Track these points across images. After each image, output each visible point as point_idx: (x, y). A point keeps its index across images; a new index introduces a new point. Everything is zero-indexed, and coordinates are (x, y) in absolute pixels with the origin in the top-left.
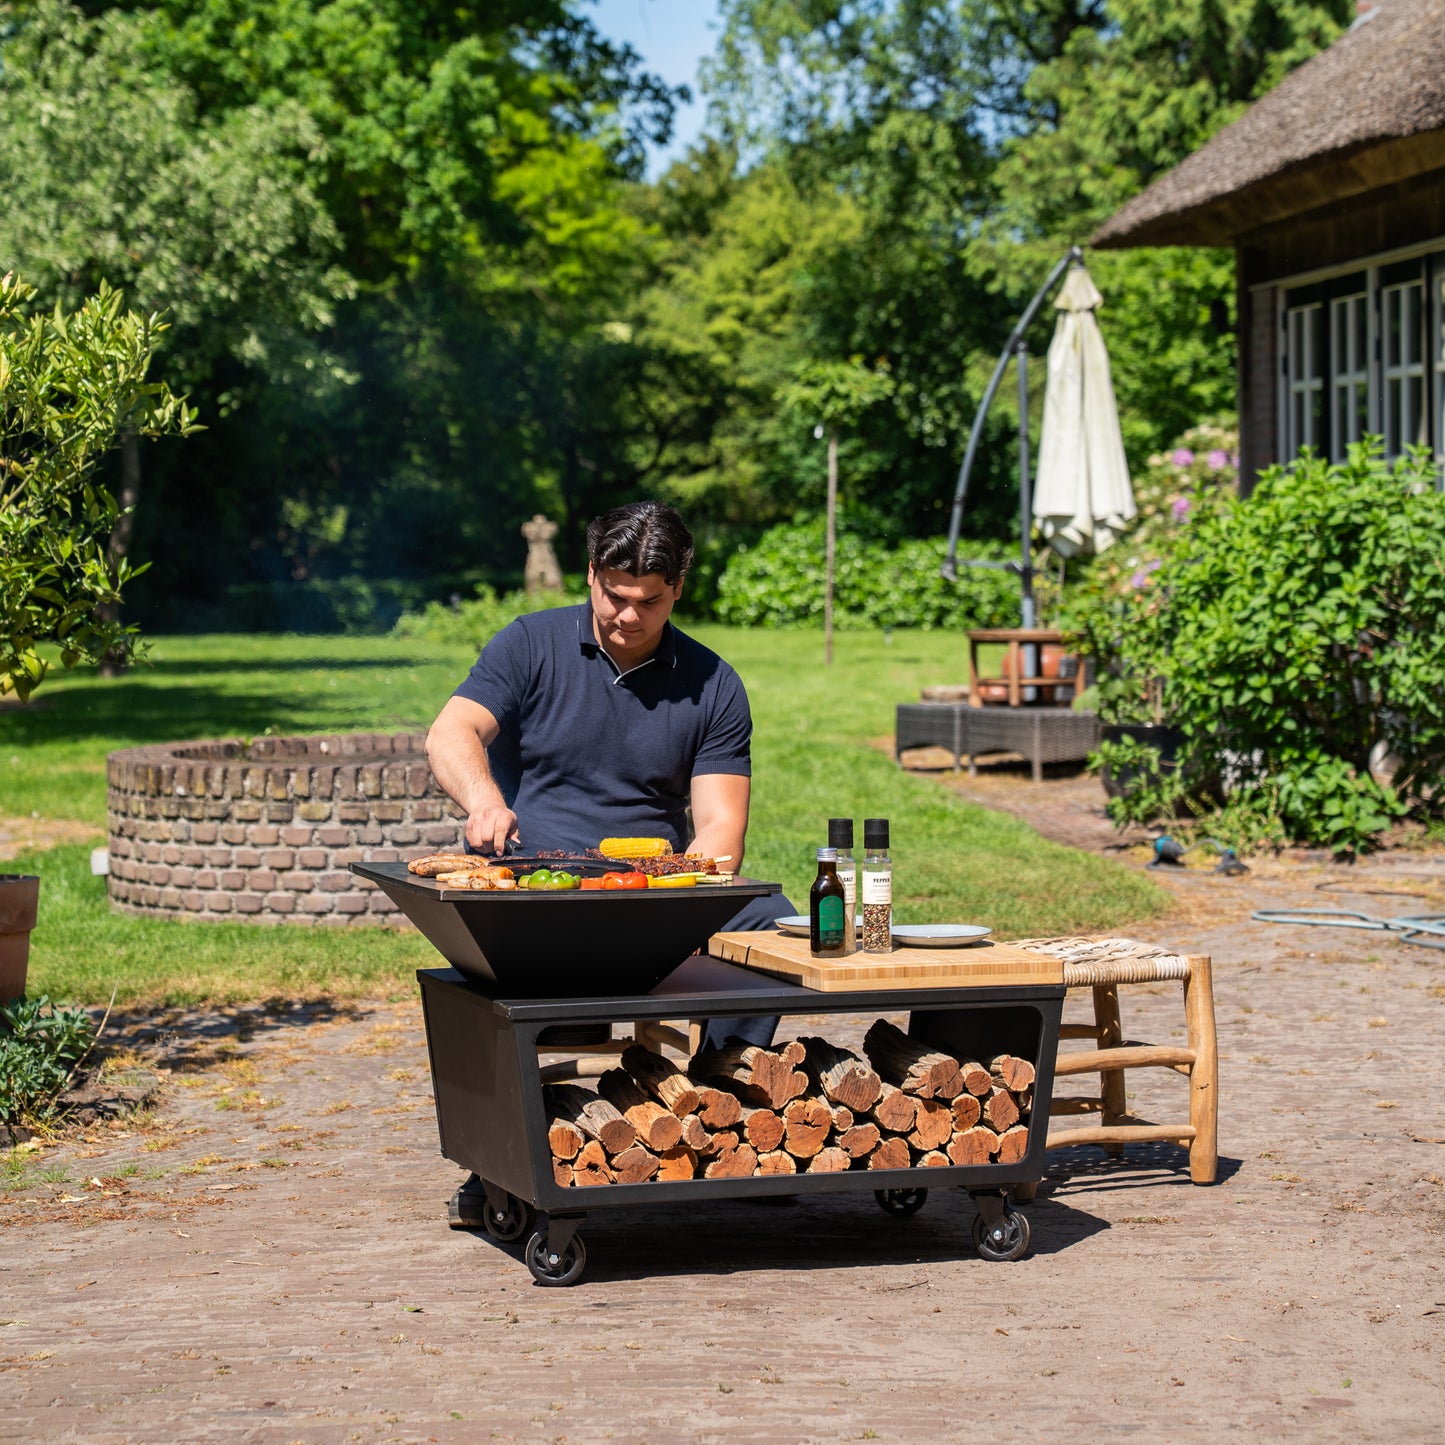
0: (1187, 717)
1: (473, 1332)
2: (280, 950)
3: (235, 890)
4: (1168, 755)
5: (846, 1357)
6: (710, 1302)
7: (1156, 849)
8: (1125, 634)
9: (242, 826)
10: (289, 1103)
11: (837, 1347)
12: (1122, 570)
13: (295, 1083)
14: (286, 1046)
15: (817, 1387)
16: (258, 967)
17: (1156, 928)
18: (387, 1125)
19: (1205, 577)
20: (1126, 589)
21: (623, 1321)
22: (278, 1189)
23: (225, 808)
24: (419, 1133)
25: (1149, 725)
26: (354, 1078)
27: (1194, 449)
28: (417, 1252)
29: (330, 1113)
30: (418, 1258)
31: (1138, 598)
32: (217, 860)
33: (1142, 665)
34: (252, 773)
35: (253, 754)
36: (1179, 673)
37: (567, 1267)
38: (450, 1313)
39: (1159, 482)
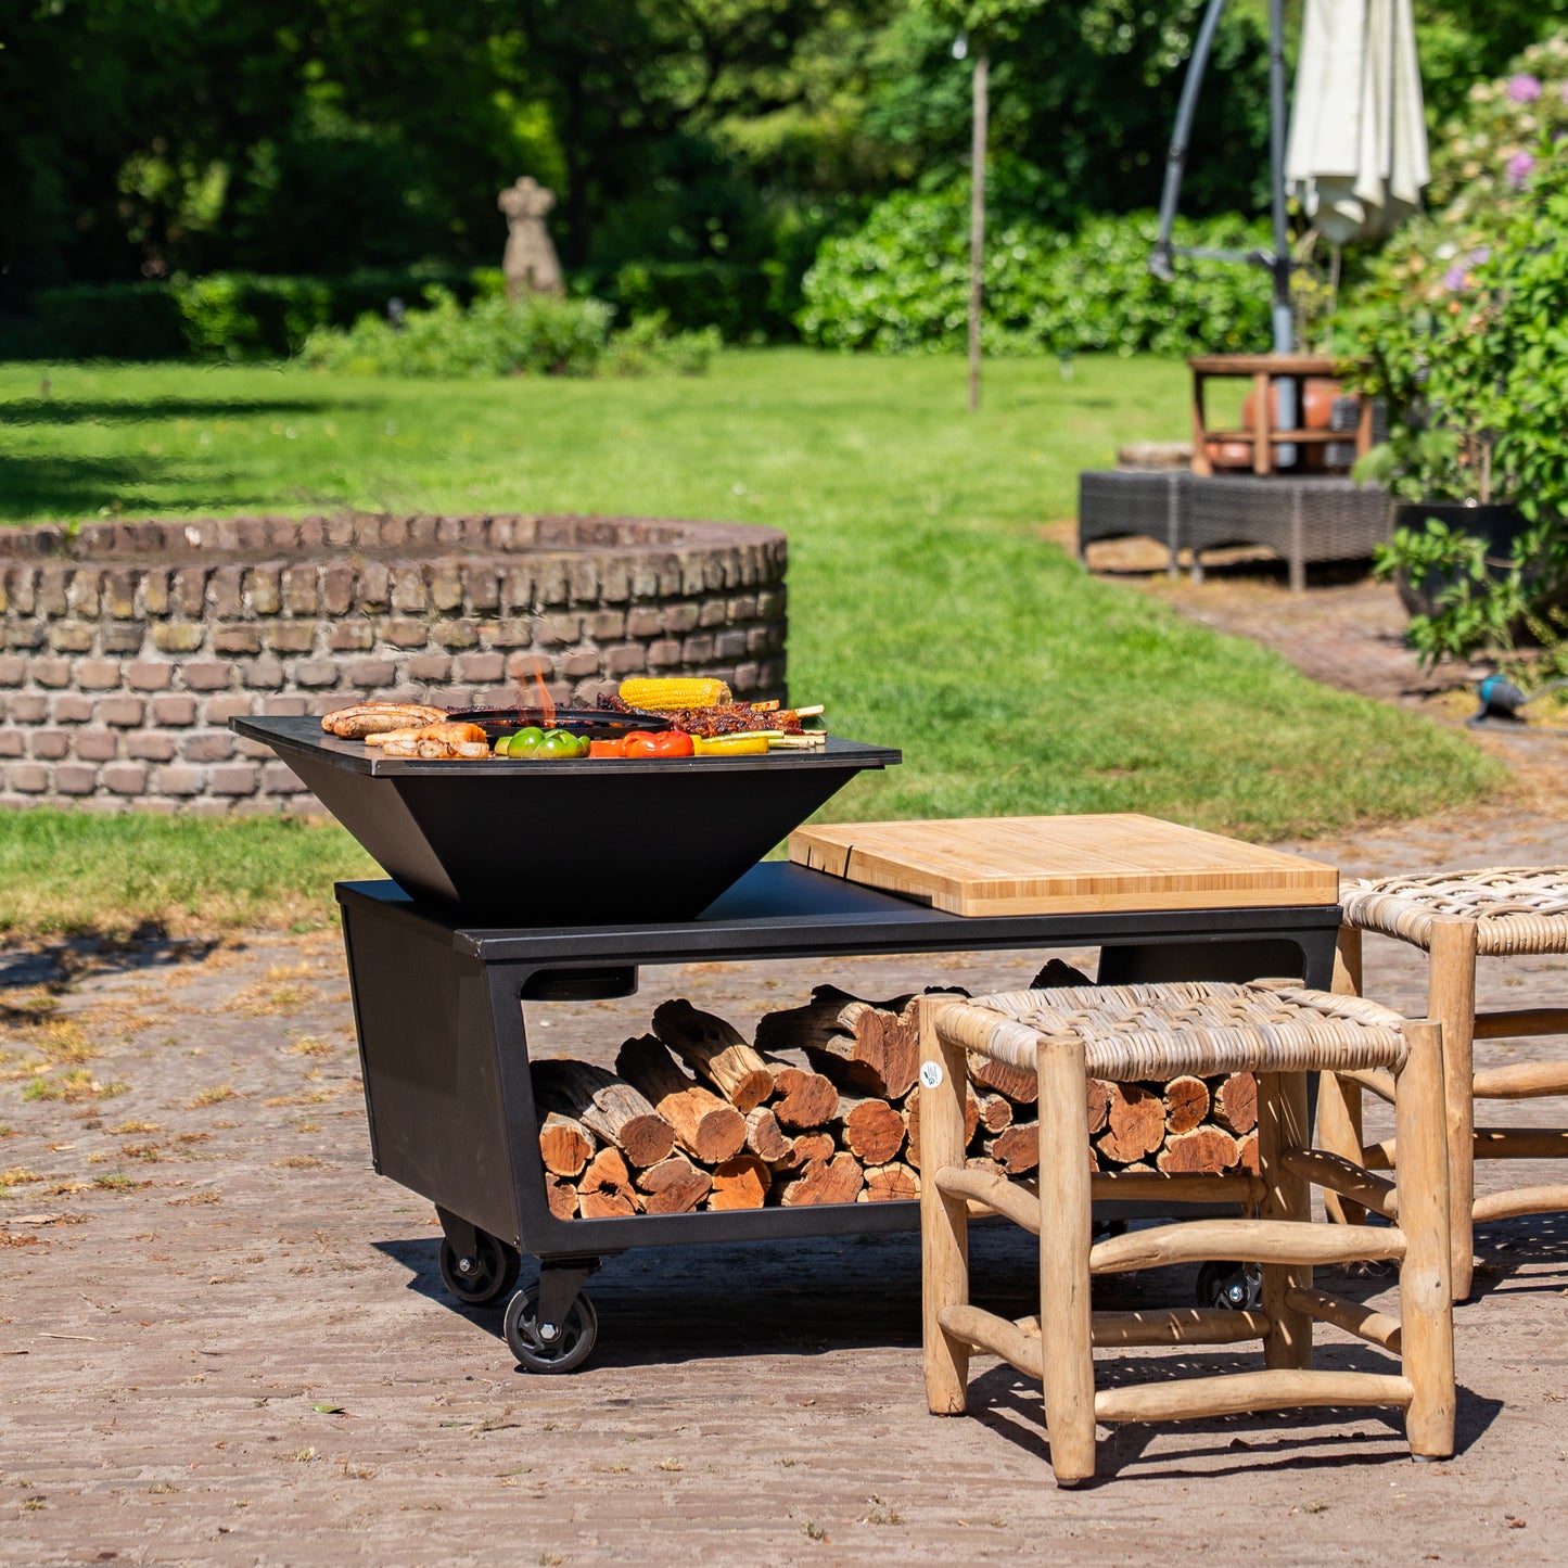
0: (1527, 491)
1: (423, 1444)
2: (122, 852)
3: (54, 759)
4: (1499, 549)
5: (1001, 1483)
6: (789, 1398)
7: (1481, 696)
8: (1434, 361)
9: (66, 659)
10: (137, 1089)
11: (987, 1468)
12: (1430, 262)
13: (147, 1059)
14: (133, 1000)
15: (954, 1530)
16: (90, 879)
17: (1482, 818)
18: (289, 1123)
19: (1556, 274)
20: (1435, 293)
21: (654, 1427)
22: (122, 1221)
23: (39, 631)
24: (339, 1136)
25: (1471, 504)
26: (237, 1049)
27: (1540, 76)
28: (335, 1319)
29: (201, 1104)
30: (337, 1329)
31: (1454, 307)
32: (26, 712)
33: (1460, 411)
34: (80, 576)
35: (81, 548)
36: (1515, 423)
37: (567, 1342)
38: (386, 1414)
39: (1486, 127)
